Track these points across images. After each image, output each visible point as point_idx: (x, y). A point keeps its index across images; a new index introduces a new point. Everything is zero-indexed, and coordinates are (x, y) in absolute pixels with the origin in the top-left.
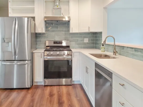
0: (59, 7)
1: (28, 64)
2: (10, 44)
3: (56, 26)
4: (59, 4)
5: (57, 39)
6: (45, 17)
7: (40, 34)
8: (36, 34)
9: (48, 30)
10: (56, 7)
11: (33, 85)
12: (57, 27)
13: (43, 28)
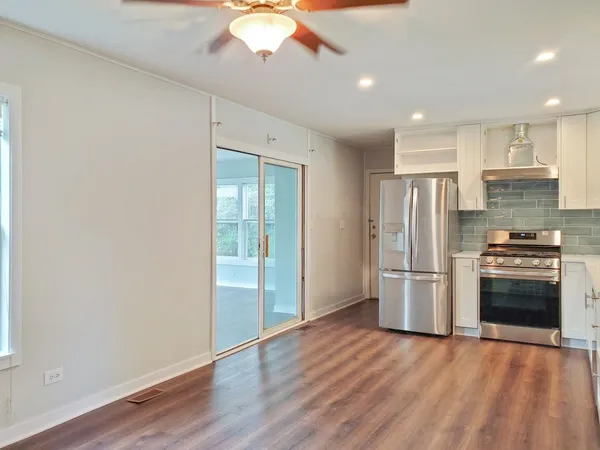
0: (524, 142)
1: (437, 281)
2: (400, 235)
3: (519, 191)
4: (526, 135)
5: (522, 226)
6: (486, 173)
7: (471, 213)
8: (461, 213)
9: (496, 204)
10: (516, 142)
11: (452, 333)
12: (521, 194)
13: (479, 200)
